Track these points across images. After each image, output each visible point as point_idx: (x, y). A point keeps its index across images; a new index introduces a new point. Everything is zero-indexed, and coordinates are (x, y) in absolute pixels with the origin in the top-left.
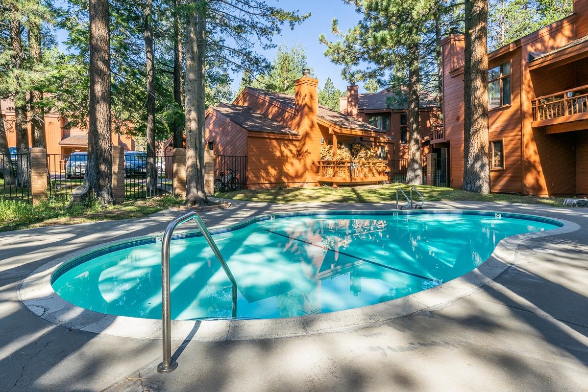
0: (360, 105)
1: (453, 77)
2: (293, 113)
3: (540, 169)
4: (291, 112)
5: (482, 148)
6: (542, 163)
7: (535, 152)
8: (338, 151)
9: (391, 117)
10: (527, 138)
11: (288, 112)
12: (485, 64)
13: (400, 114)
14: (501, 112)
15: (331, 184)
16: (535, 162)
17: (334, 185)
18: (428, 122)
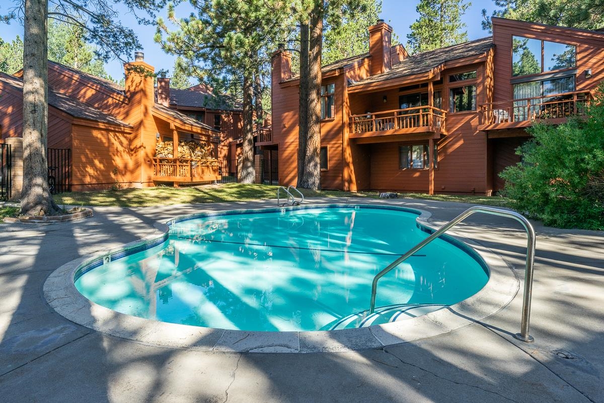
0: (171, 100)
1: (282, 88)
2: (121, 100)
3: (352, 167)
4: (118, 98)
5: (315, 150)
6: (354, 163)
7: (349, 154)
8: (180, 149)
9: (204, 117)
10: (345, 143)
11: (113, 98)
12: (319, 80)
13: (214, 114)
14: (324, 123)
15: (170, 184)
16: (349, 162)
17: (175, 185)
18: (239, 124)
